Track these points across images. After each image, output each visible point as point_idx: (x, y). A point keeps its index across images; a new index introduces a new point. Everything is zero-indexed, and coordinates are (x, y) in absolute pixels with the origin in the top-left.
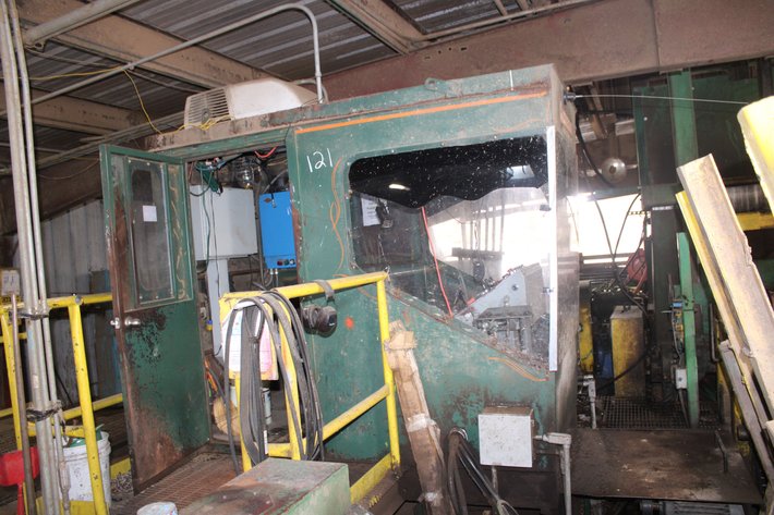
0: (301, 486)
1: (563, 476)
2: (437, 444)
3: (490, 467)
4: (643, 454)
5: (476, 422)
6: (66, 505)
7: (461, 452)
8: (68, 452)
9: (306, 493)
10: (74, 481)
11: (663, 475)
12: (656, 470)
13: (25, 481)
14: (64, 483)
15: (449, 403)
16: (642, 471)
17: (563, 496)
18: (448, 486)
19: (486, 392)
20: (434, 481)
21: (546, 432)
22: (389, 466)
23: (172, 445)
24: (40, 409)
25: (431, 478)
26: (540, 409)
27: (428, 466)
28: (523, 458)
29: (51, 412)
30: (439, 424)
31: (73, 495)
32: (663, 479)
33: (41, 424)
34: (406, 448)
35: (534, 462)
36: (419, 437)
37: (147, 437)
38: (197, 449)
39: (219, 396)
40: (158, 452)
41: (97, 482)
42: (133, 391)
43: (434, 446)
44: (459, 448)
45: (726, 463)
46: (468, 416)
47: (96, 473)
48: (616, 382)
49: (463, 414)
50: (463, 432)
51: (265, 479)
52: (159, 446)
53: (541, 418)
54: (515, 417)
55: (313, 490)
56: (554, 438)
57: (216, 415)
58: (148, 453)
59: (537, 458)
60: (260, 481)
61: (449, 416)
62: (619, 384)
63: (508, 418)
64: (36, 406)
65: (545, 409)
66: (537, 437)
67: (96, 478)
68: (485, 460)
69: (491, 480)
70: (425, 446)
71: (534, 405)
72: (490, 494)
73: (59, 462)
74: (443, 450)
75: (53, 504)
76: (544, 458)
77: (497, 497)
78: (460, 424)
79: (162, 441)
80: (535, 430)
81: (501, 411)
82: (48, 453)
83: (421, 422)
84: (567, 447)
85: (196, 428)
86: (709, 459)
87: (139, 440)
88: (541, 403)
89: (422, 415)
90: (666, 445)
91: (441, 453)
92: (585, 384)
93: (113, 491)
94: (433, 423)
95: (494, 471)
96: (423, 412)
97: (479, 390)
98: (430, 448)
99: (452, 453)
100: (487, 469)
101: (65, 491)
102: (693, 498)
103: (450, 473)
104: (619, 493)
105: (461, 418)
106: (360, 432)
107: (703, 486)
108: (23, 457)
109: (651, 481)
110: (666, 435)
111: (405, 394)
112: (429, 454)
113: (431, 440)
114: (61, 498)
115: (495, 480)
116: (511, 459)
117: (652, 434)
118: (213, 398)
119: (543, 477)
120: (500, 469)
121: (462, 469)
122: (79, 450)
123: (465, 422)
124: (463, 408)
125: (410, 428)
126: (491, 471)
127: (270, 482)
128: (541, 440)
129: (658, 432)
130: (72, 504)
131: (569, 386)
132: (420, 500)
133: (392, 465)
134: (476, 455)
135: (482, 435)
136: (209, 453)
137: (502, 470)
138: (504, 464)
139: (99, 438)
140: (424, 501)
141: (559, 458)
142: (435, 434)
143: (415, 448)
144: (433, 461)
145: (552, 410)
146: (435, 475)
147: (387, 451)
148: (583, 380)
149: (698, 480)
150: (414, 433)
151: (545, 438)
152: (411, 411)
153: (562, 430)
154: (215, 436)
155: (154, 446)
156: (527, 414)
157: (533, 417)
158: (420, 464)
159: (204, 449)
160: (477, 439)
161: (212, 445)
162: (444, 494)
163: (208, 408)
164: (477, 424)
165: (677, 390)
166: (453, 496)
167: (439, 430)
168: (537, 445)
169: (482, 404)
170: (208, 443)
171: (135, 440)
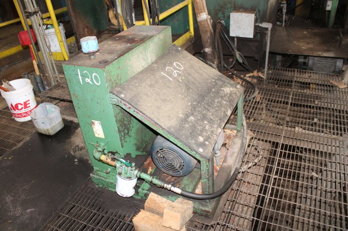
0: (150, 34)
1: (266, 43)
2: (211, 26)
3: (234, 37)
4: (304, 37)
5: (229, 17)
6: (51, 54)
7: (222, 31)
8: (47, 31)
9: (153, 36)
10: (52, 44)
11: (311, 46)
12: (308, 44)
13: (32, 44)
14: (48, 44)
15: (217, 8)
16: (302, 44)
17: (265, 52)
18: (215, 46)
19: (235, 3)
20: (209, 43)
21: (261, 22)
22: (189, 37)
23: (92, 30)
24: (30, 11)
25: (207, 42)
26: (259, 11)
27: (206, 37)
28: (249, 33)
29: (35, 13)
30: (212, 18)
31: (53, 49)
32: (311, 48)
33: (32, 18)
34: (197, 29)
35: (254, 36)
36: (203, 23)
37: (80, 25)
38: (104, 31)
39: (111, 8)
40: (86, 32)
41: (61, 43)
42: (71, 3)
43: (209, 27)
44: (221, 29)
45: (341, 42)
46: (226, 15)
47: (61, 40)
48: (296, 9)
49: (223, 13)
50: (223, 22)
51: (134, 32)
52: (86, 30)
53: (259, 16)
54: (247, 14)
55: (156, 35)
56: (264, 25)
57: (110, 16)
58: (81, 32)
59: (255, 34)
60: (132, 33)
61: (217, 14)
62: (298, 9)
63: (244, 15)
64: (28, 10)
65: (261, 12)
66: (257, 24)
67: (61, 41)
68: (232, 34)
69: (234, 43)
70: (205, 28)
71: (257, 10)
72: (233, 49)
73: (44, 35)
74: (214, 30)
75: (45, 53)
76: (259, 35)
77: (236, 51)
78: (222, 18)
79: (87, 27)
80: (256, 21)
81: (241, 12)
82: (38, 31)
83: (204, 16)
84: (270, 29)
85: (102, 22)
86: (333, 40)
87: (77, 26)
88: (260, 9)
89: (205, 13)
90: (315, 35)
91: (212, 31)
92: (282, 5)
93: (69, 49)
94: (209, 17)
95: (236, 39)
96: (205, 12)
97: (231, 2)
98: (208, 28)
99: (218, 31)
100: (232, 38)
101: (49, 47)
102: (322, 55)
103: (216, 39)
104: (290, 52)
105: (222, 16)
106: (176, 22)
107: (328, 51)
108: (28, 33)
109: (305, 48)
110: (316, 31)
111: (197, 3)
112: (207, 31)
113: (208, 25)
114: (48, 51)
115: (236, 44)
116: (244, 34)
117: (310, 30)
118: (108, 9)
119: (257, 44)
120: (238, 38)
121: (221, 38)
122: (51, 30)
123: (224, 17)
124: (223, 11)
125: (199, 19)
126: (234, 40)
127: (137, 33)
128: (258, 26)
129: (312, 29)
130: (53, 53)
131: (274, 4)
132: (202, 51)
133: (190, 36)
134: (228, 32)
135: (231, 22)
136: (109, 34)
137: (239, 39)
138: (240, 36)
139: (59, 25)
140: (204, 52)
141: (265, 34)
142: (210, 22)
143: (201, 28)
144: (209, 34)
145: (265, 12)
146: (209, 41)
147: (188, 30)
148: (281, 4)
149: (326, 48)
150: (200, 21)
151: (260, 25)
152: (200, 11)
153: (269, 22)
154: (111, 27)
155: (84, 30)
156: (253, 13)
157: (256, 15)
158: (203, 35)
159: (106, 32)
160: (229, 25)
161: (110, 30)
162: (213, 49)
163: (106, 14)
164: (229, 18)
165: (326, 11)
166: (217, 50)
167: (212, 21)
168: (256, 28)
169: (233, 9)
170: (108, 30)
171: (75, 26)
